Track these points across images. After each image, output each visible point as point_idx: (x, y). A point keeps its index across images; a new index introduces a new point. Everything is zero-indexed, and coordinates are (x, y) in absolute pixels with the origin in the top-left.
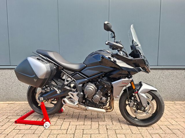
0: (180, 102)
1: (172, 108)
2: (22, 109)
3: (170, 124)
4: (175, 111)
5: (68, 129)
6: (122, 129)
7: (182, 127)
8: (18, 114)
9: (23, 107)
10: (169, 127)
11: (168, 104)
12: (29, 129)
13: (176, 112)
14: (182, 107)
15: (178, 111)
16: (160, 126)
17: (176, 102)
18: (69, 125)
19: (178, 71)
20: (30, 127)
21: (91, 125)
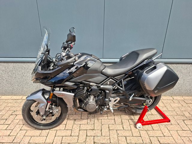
0: (179, 98)
1: (168, 107)
2: (8, 109)
3: (162, 135)
4: (171, 112)
5: (53, 143)
6: (110, 143)
7: (173, 141)
8: (3, 118)
9: (9, 105)
10: (160, 141)
11: (166, 101)
12: (12, 142)
13: (172, 114)
14: (180, 105)
15: (174, 112)
16: (151, 138)
17: (175, 97)
18: (55, 136)
19: (183, 66)
20: (13, 139)
21: (78, 136)
